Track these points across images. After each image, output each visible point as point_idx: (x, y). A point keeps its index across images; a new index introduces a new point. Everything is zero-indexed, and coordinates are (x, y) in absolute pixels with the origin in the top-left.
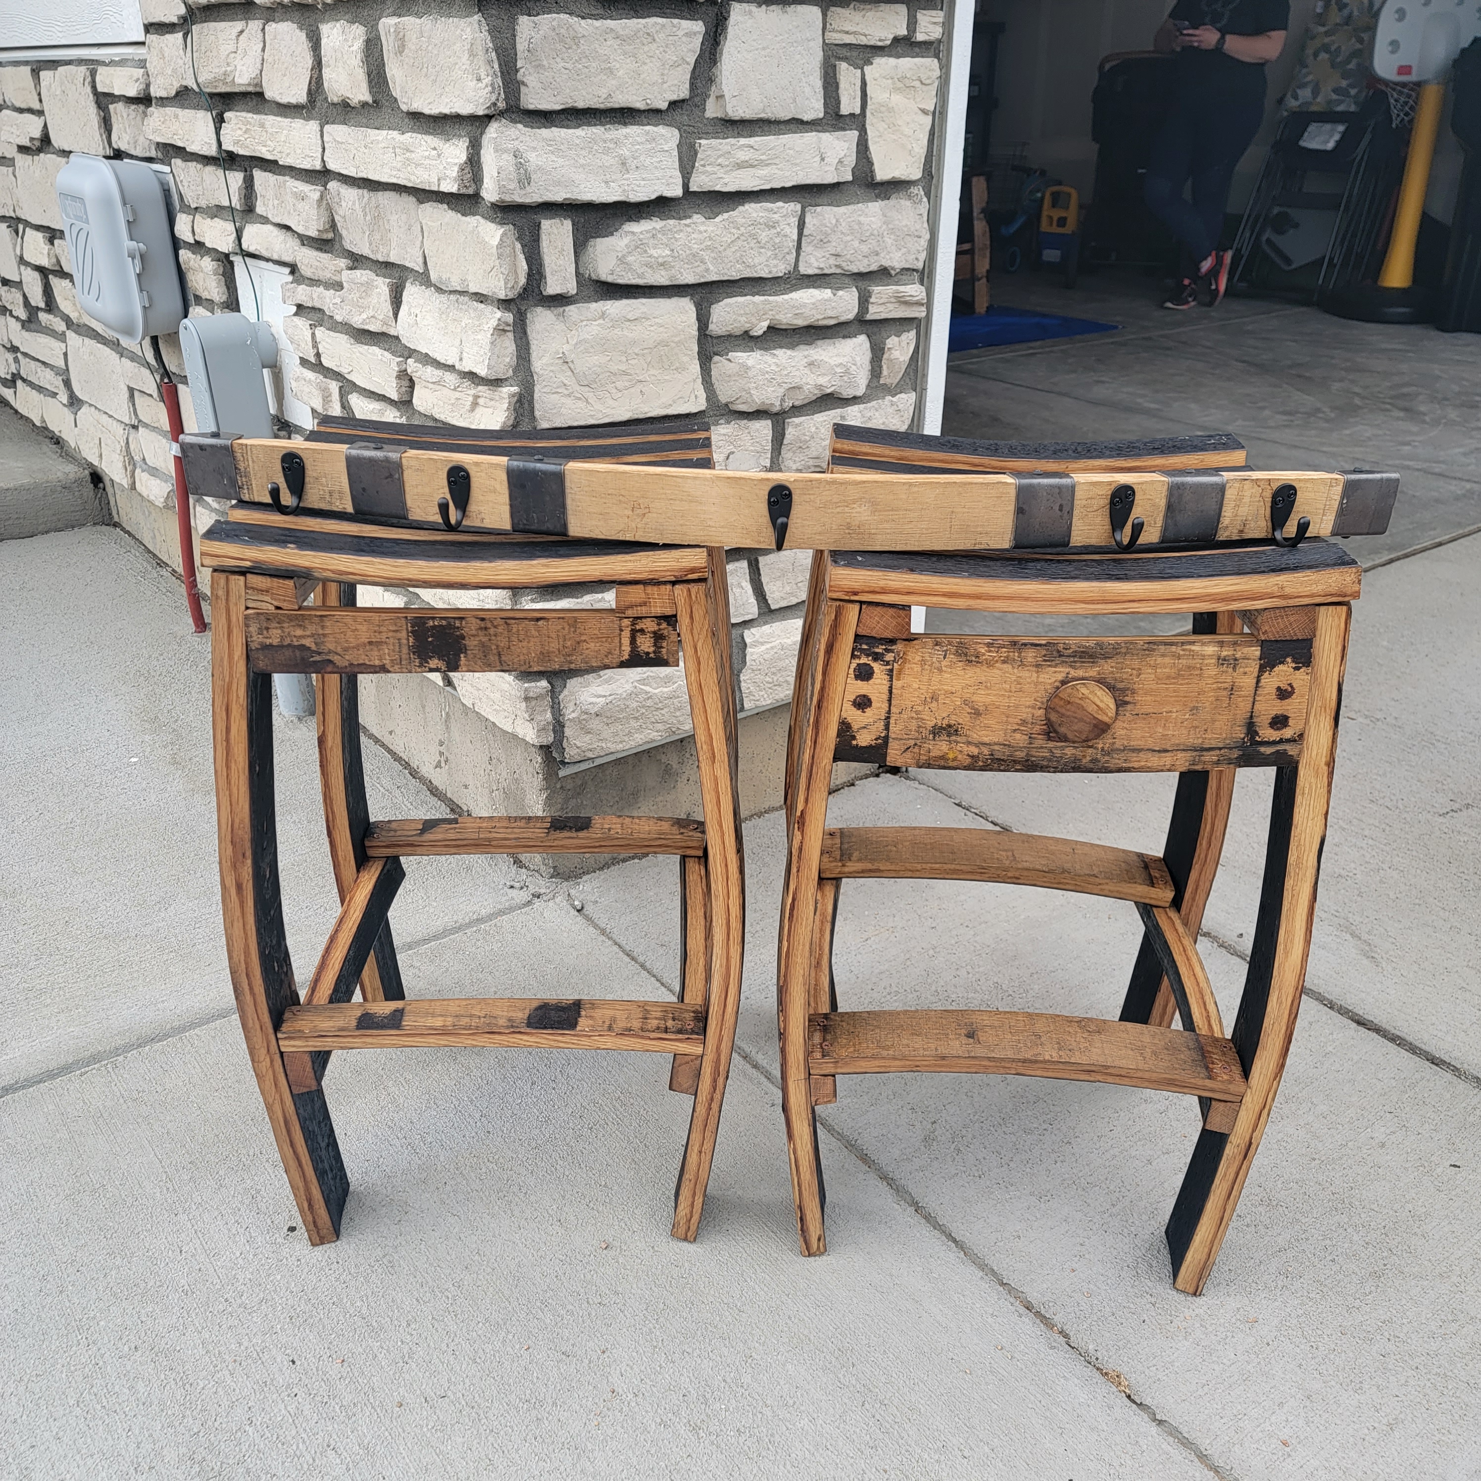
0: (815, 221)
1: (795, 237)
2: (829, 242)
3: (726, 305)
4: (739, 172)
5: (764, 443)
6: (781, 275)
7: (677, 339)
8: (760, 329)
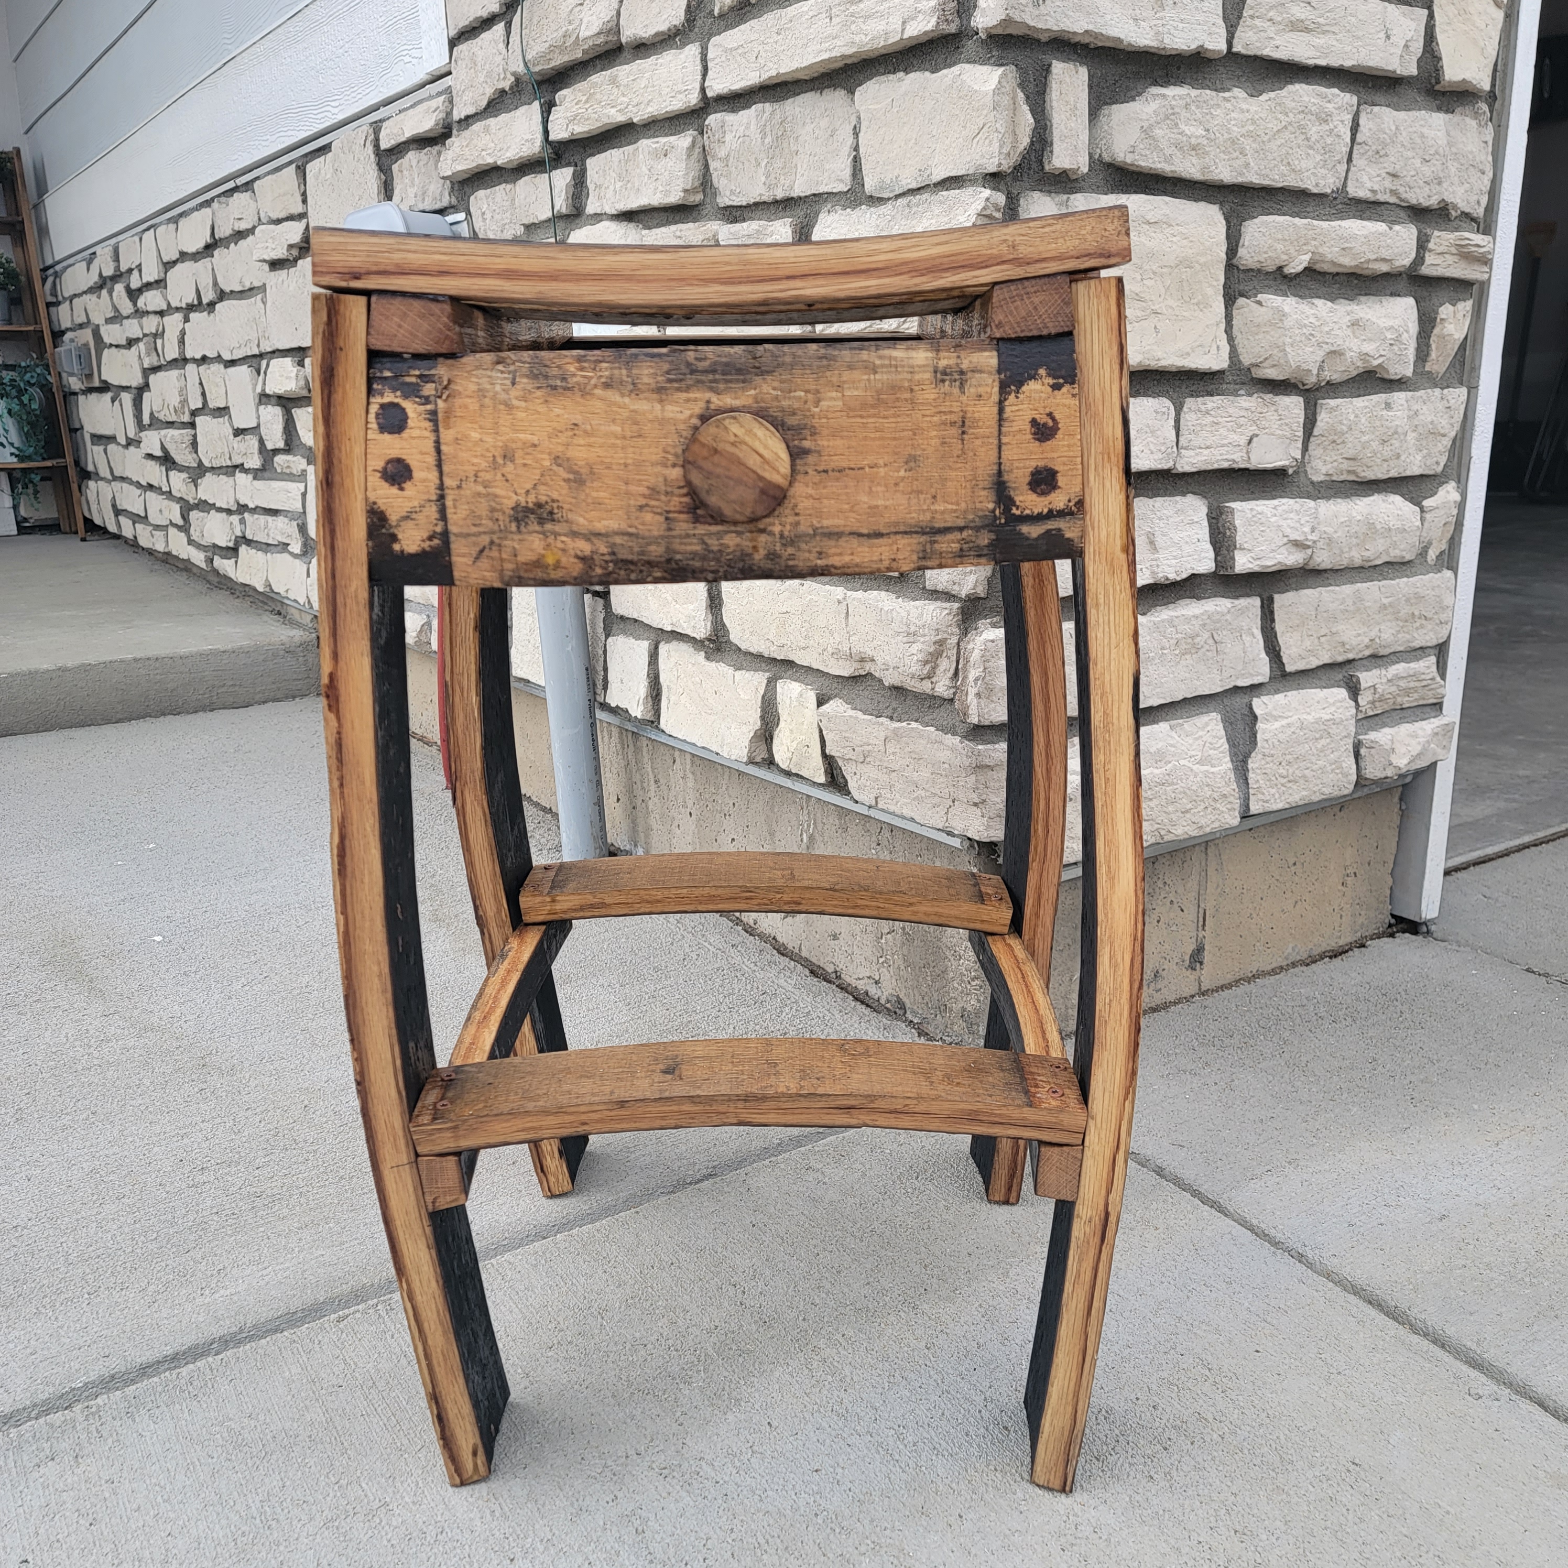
0: (1371, 125)
1: (1348, 140)
2: (1386, 155)
3: (1263, 223)
4: (1291, 34)
5: (1294, 426)
6: (1329, 191)
7: (1202, 260)
8: (1297, 265)
